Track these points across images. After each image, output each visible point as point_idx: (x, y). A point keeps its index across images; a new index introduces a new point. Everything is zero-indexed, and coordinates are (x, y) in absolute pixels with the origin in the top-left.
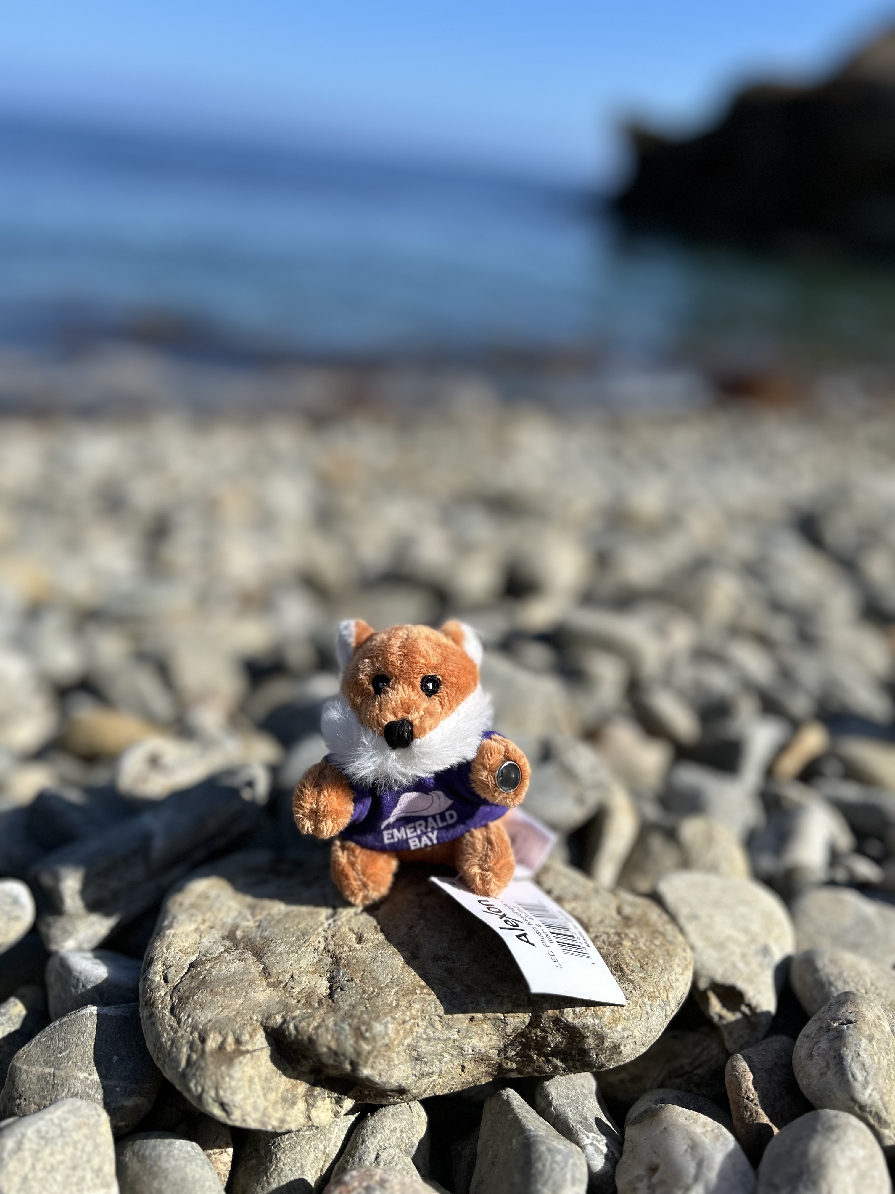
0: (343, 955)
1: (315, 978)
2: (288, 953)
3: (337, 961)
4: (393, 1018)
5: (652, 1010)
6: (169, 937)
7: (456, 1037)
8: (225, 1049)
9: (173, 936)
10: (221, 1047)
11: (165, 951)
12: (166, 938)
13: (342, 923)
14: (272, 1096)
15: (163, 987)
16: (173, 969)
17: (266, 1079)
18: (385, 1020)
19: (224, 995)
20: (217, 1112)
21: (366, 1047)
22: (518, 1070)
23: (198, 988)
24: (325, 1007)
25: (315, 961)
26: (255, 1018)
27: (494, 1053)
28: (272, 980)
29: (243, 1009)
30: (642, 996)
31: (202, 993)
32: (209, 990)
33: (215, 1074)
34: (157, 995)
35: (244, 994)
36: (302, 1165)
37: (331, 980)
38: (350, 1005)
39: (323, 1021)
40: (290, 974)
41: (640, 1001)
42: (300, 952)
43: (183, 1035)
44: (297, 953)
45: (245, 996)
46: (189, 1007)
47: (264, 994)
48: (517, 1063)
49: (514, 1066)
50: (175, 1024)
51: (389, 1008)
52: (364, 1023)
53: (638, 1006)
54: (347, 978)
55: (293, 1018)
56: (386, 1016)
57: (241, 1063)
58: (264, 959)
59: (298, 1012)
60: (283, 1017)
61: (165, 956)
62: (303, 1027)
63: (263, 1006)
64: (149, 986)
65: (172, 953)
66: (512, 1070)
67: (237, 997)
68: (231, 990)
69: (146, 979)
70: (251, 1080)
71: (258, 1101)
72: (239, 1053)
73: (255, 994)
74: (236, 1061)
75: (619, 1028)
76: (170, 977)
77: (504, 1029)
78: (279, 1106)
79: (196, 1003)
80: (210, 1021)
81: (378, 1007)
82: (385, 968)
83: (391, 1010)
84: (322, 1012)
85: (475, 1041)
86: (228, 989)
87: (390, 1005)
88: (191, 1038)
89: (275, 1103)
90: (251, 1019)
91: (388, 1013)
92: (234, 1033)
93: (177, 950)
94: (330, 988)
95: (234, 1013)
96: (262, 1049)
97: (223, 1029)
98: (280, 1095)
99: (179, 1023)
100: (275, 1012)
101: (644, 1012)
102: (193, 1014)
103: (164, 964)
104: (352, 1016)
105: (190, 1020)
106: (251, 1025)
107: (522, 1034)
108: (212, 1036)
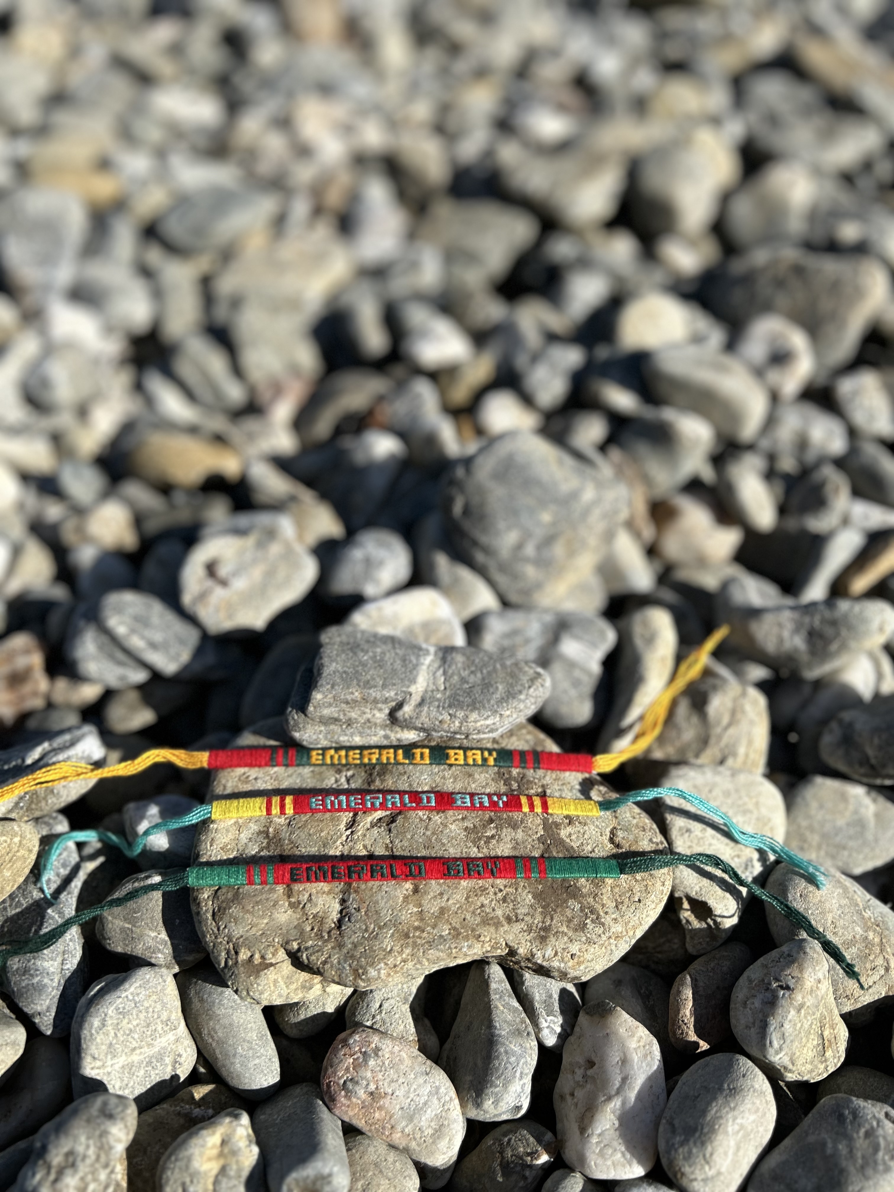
1: (329, 899)
4: (386, 964)
5: (616, 946)
8: (253, 962)
9: (216, 832)
10: (251, 960)
11: (209, 848)
12: (210, 833)
14: (293, 986)
17: (287, 977)
18: (379, 967)
19: (253, 914)
23: (233, 901)
24: (333, 940)
26: (277, 940)
28: (293, 900)
29: (268, 930)
31: (236, 908)
32: (241, 907)
33: (246, 982)
35: (269, 914)
36: (323, 1004)
37: (343, 901)
38: (353, 943)
39: (330, 957)
40: (309, 893)
43: (221, 942)
45: (270, 916)
46: (226, 918)
47: (285, 915)
50: (215, 930)
51: (384, 953)
52: (361, 967)
53: (604, 948)
54: (355, 906)
55: (307, 949)
56: (380, 963)
57: (266, 974)
59: (311, 942)
60: (298, 944)
62: (313, 960)
63: (284, 929)
65: (215, 851)
67: (263, 917)
68: (259, 909)
70: (275, 981)
71: (282, 991)
72: (264, 966)
73: (278, 915)
74: (262, 973)
78: (299, 992)
79: (231, 916)
80: (242, 936)
81: (375, 951)
82: (387, 901)
83: (385, 955)
84: (330, 947)
86: (256, 908)
87: (385, 950)
88: (227, 946)
89: (296, 989)
90: (273, 941)
91: (382, 959)
92: (260, 950)
94: (341, 912)
95: (260, 932)
96: (284, 961)
97: (252, 947)
98: (299, 984)
99: (218, 929)
100: (292, 939)
101: (609, 950)
102: (229, 925)
104: (352, 957)
105: (227, 930)
106: (274, 946)
108: (243, 951)
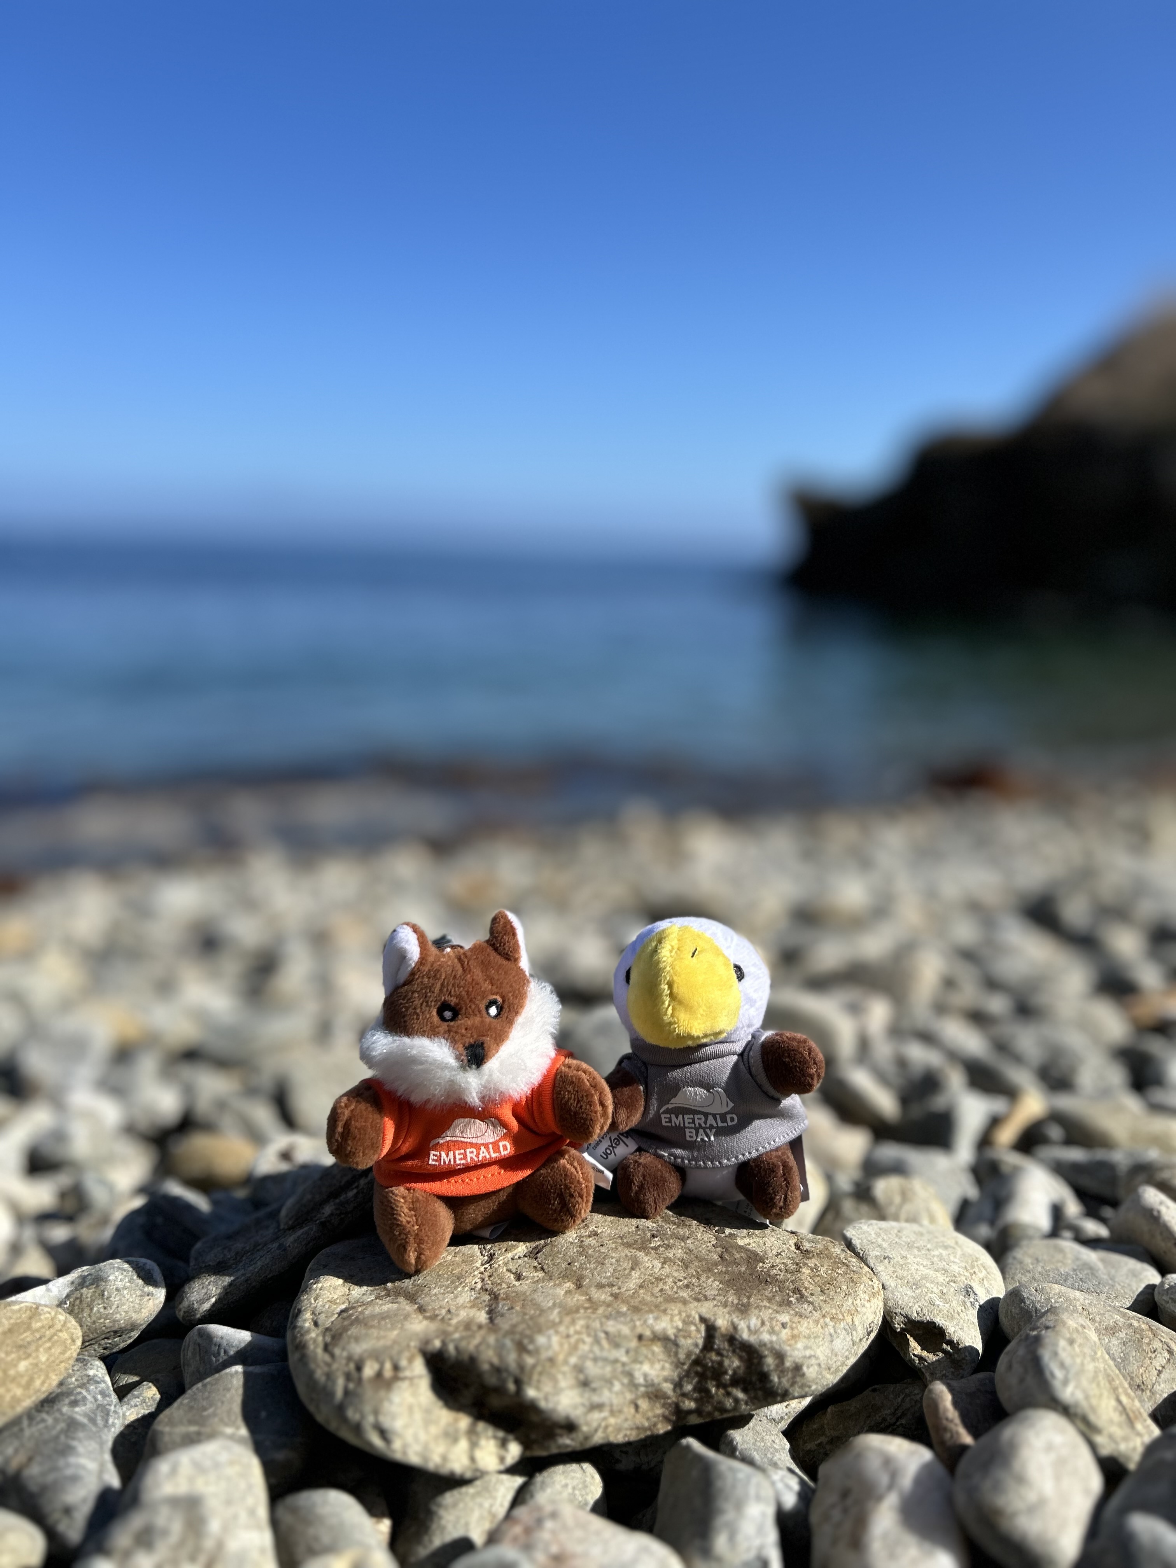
0: (502, 1291)
1: (473, 1312)
2: (443, 1294)
3: (495, 1297)
4: (557, 1333)
5: (835, 1332)
6: (316, 1290)
7: (624, 1359)
8: (383, 1376)
9: (320, 1290)
10: (379, 1375)
11: (313, 1301)
13: (499, 1265)
14: (433, 1430)
15: (314, 1330)
16: (323, 1316)
17: (427, 1410)
18: (548, 1334)
19: (379, 1328)
20: (376, 1441)
21: (529, 1361)
22: (698, 1412)
23: (351, 1326)
24: (485, 1330)
25: (472, 1298)
26: (413, 1345)
27: (668, 1387)
28: (428, 1314)
29: (400, 1339)
30: (824, 1316)
31: (356, 1329)
32: (363, 1326)
33: (374, 1400)
34: (308, 1337)
35: (400, 1326)
36: (466, 1523)
37: (490, 1312)
38: (511, 1325)
39: (484, 1340)
40: (447, 1309)
41: (821, 1321)
42: (455, 1292)
43: (337, 1369)
44: (453, 1293)
45: (400, 1328)
46: (342, 1342)
47: (420, 1325)
48: (696, 1400)
49: (693, 1405)
50: (329, 1360)
51: (552, 1324)
52: (526, 1338)
53: (819, 1326)
54: (506, 1308)
55: (453, 1341)
56: (549, 1331)
57: (399, 1388)
58: (419, 1300)
59: (457, 1336)
60: (442, 1341)
61: (313, 1306)
62: (464, 1348)
63: (420, 1335)
64: (299, 1332)
65: (321, 1303)
66: (690, 1412)
67: (393, 1328)
68: (386, 1323)
69: (295, 1327)
70: (410, 1409)
72: (396, 1378)
73: (411, 1326)
74: (396, 1387)
75: (800, 1345)
76: (320, 1322)
77: (676, 1354)
78: (441, 1441)
79: (349, 1337)
80: (366, 1351)
81: (540, 1324)
82: (546, 1296)
83: (554, 1326)
84: (483, 1334)
85: (646, 1367)
86: (383, 1323)
87: (553, 1322)
88: (346, 1369)
89: (437, 1437)
90: (408, 1346)
91: (551, 1328)
92: (392, 1359)
93: (326, 1300)
94: (490, 1317)
95: (390, 1342)
96: (420, 1377)
97: (380, 1357)
98: (441, 1428)
99: (333, 1357)
100: (433, 1339)
101: (827, 1333)
102: (347, 1347)
103: (313, 1313)
104: (513, 1333)
105: (345, 1353)
106: (409, 1351)
107: (697, 1362)
108: (368, 1365)
